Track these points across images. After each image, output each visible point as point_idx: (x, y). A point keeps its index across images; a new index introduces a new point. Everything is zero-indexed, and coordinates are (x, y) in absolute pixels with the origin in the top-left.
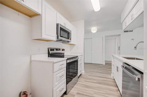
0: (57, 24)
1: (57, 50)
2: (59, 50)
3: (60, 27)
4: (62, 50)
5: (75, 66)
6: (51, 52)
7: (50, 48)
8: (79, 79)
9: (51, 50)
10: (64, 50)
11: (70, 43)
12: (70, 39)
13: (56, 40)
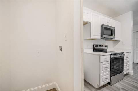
0: (101, 25)
1: (100, 46)
2: (102, 46)
3: (104, 27)
4: (105, 46)
5: (120, 64)
6: (95, 48)
7: (95, 45)
8: (125, 77)
9: (96, 46)
10: (107, 46)
11: (114, 39)
12: (114, 35)
13: (100, 38)
